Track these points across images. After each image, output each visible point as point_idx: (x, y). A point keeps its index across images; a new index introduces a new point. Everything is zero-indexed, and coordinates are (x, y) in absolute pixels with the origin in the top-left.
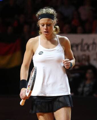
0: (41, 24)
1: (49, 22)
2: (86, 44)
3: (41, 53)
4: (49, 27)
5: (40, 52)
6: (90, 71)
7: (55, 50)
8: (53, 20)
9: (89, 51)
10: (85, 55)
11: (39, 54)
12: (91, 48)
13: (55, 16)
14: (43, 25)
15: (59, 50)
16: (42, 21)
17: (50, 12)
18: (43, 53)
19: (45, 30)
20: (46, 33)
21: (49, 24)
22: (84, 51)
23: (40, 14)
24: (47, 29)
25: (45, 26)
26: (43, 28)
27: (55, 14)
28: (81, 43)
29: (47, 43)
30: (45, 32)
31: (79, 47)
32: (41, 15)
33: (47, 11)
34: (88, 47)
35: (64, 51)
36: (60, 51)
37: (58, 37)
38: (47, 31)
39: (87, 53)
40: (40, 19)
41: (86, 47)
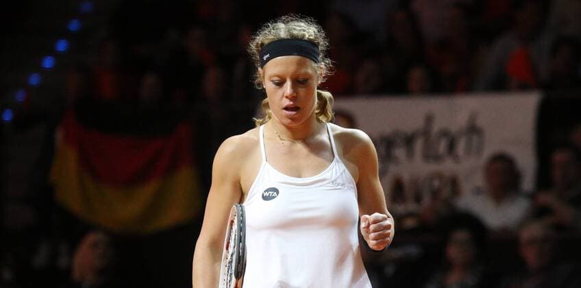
0: (271, 77)
1: (303, 71)
2: (445, 133)
3: (270, 194)
4: (302, 91)
5: (267, 191)
6: (461, 236)
7: (323, 180)
8: (314, 65)
9: (456, 159)
10: (440, 176)
11: (265, 198)
12: (461, 147)
13: (320, 48)
14: (280, 84)
15: (339, 181)
16: (275, 67)
17: (304, 36)
18: (278, 193)
19: (287, 102)
20: (293, 113)
21: (301, 79)
22: (437, 158)
23: (266, 42)
24: (292, 98)
25: (288, 84)
26: (280, 92)
27: (323, 44)
28: (426, 133)
29: (290, 152)
30: (286, 108)
31: (419, 145)
32: (270, 44)
33: (294, 29)
34: (451, 147)
35: (357, 185)
36: (343, 185)
37: (333, 130)
38: (296, 107)
39: (448, 167)
40: (268, 59)
41: (442, 147)
